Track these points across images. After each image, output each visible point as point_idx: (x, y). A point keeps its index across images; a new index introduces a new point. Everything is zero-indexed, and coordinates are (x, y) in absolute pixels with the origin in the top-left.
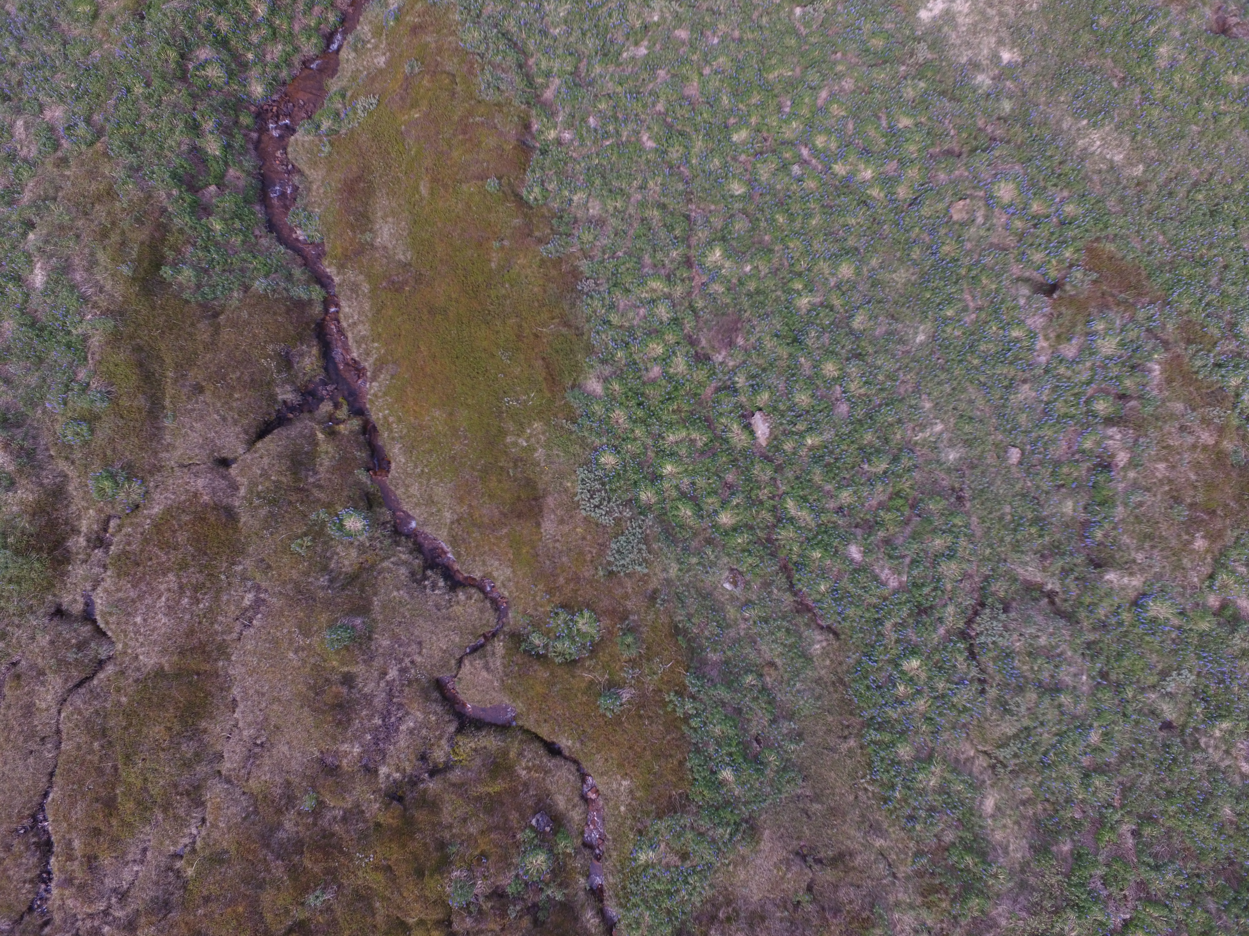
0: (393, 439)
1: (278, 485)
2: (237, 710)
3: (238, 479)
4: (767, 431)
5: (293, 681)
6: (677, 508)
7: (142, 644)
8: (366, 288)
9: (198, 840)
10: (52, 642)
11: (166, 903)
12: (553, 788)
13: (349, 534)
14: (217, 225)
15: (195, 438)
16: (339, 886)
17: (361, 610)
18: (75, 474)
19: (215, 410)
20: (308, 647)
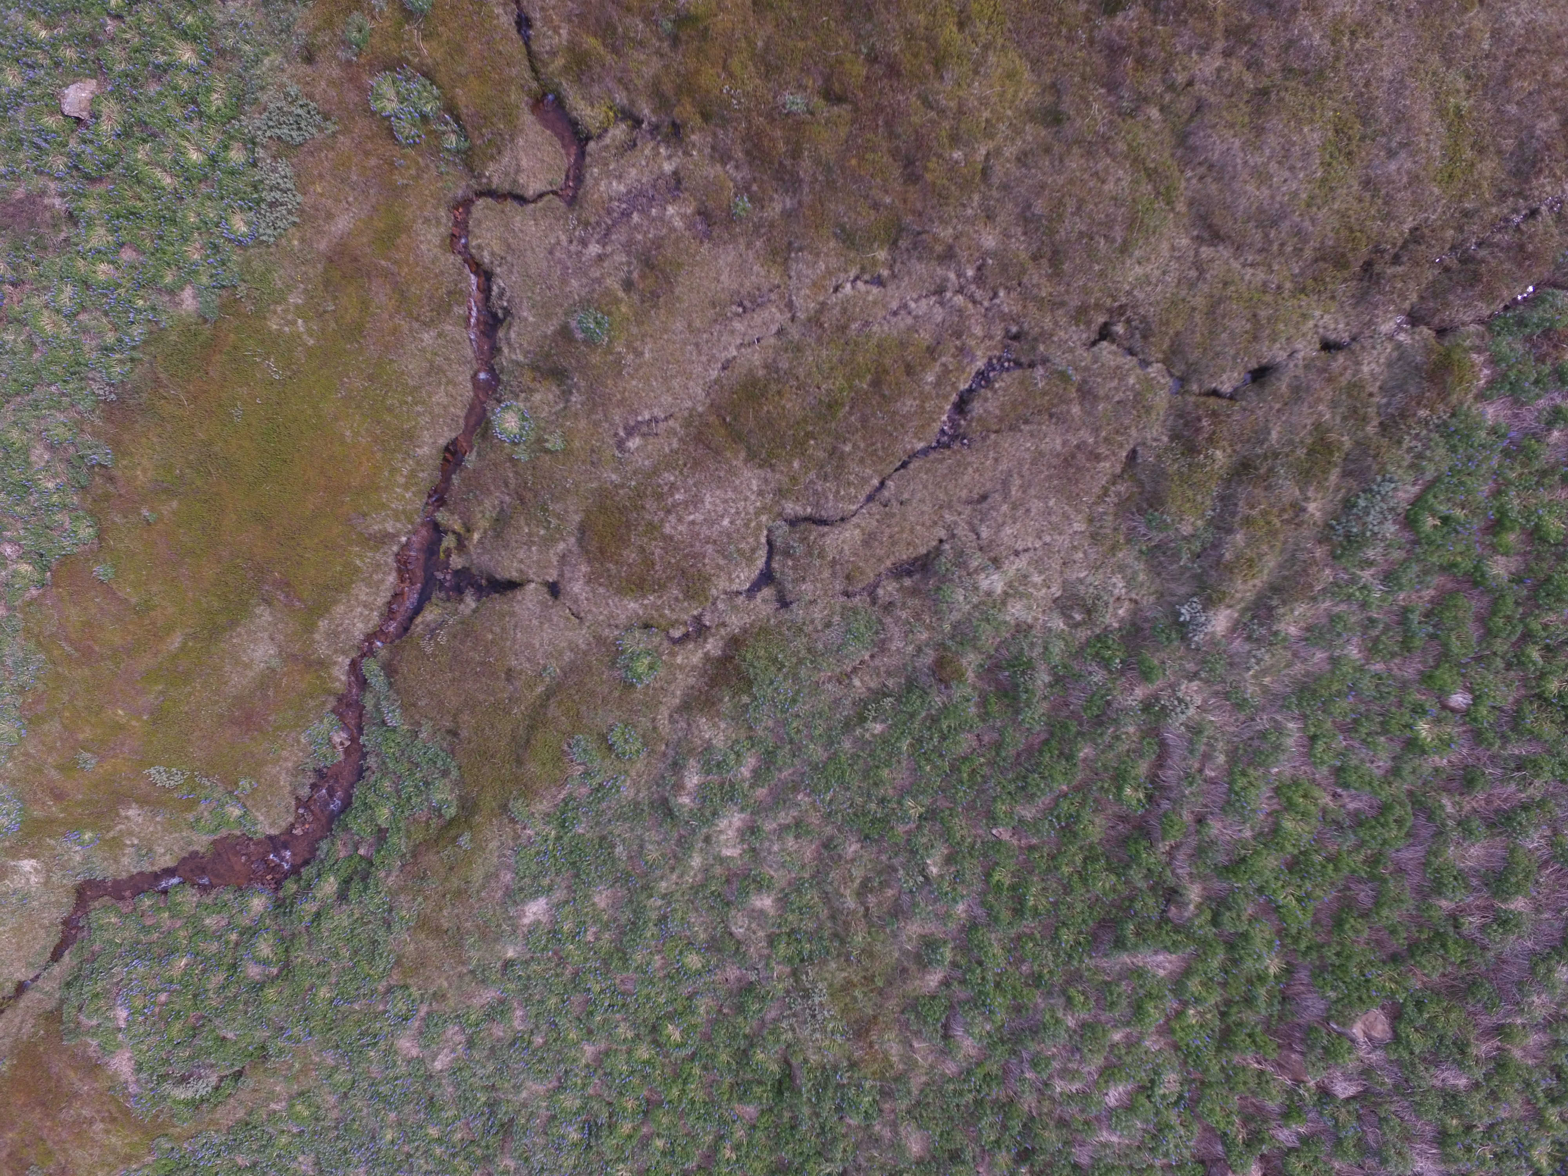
0: (419, 463)
1: (528, 521)
2: (730, 356)
3: (555, 563)
4: (75, 87)
7: (745, 500)
8: (322, 625)
9: (852, 275)
10: (804, 580)
11: (915, 245)
13: (524, 419)
14: (383, 815)
15: (547, 633)
16: (775, 97)
17: (565, 332)
18: (663, 708)
19: (514, 640)
20: (629, 345)
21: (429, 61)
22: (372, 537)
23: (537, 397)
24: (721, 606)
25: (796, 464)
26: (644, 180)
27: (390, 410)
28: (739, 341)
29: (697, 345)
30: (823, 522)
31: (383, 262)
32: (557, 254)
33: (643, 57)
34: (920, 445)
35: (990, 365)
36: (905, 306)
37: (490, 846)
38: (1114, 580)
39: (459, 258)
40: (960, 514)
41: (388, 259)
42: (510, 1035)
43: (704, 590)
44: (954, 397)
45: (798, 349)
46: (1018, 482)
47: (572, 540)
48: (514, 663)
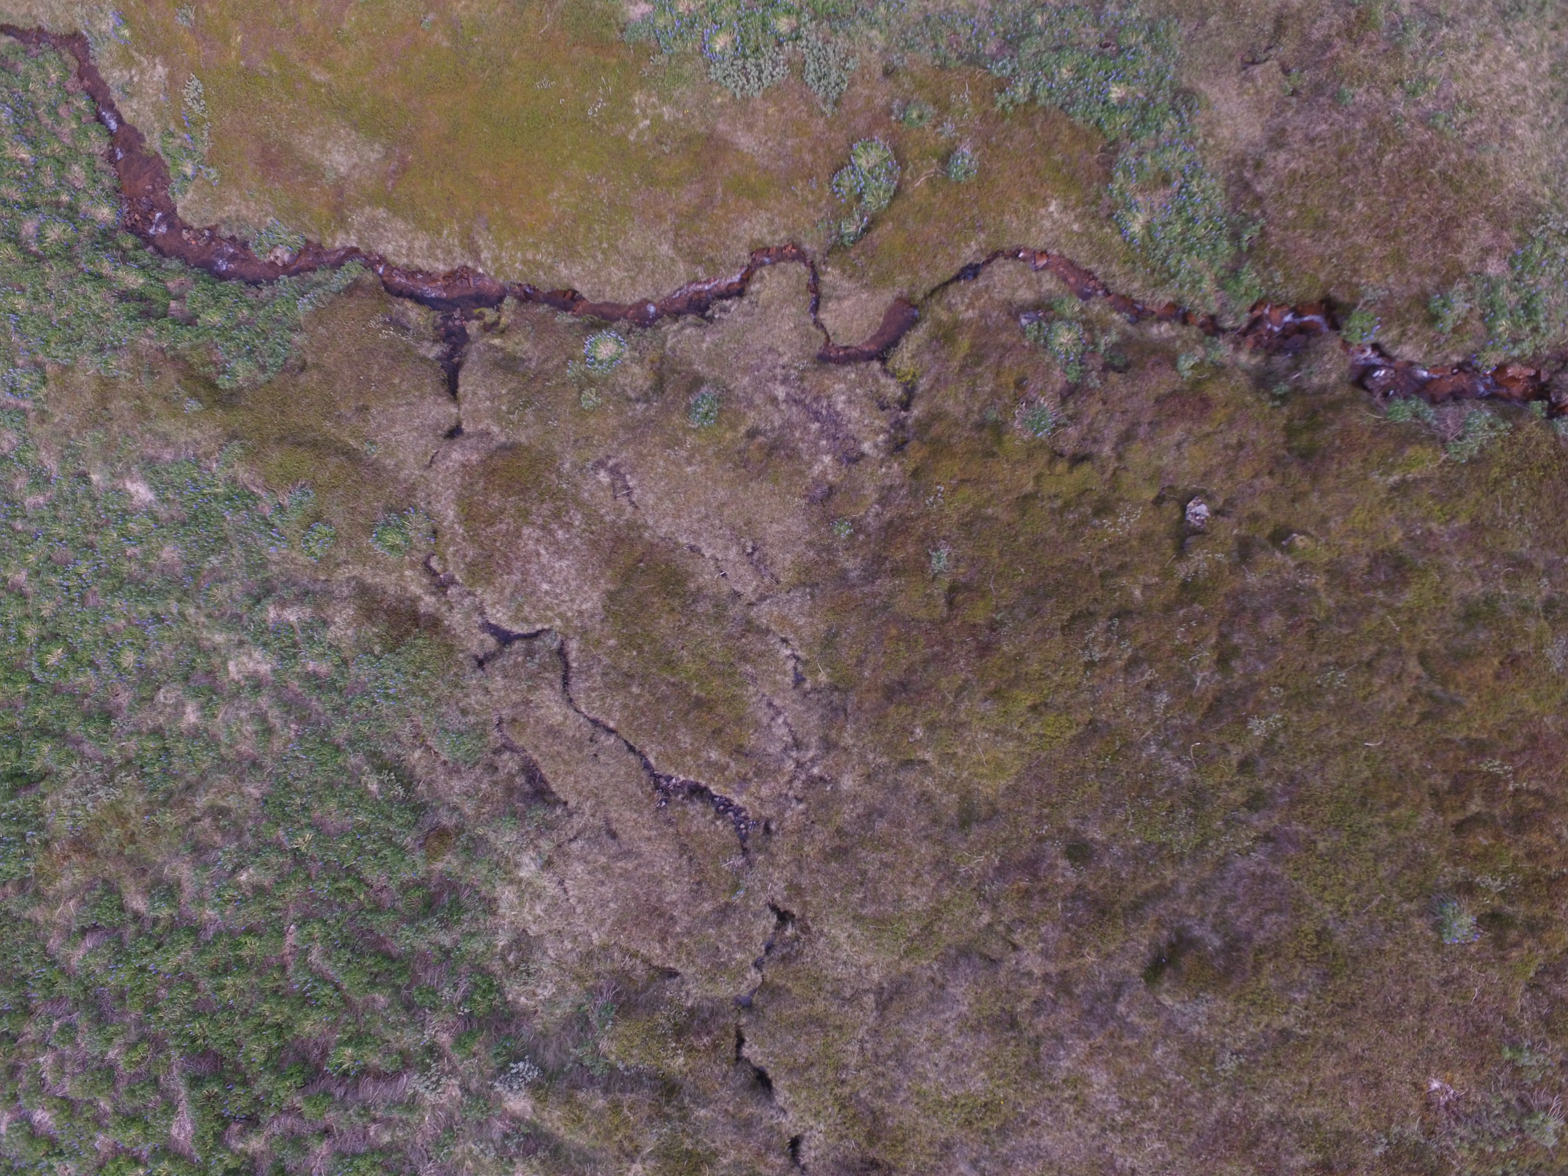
0: (551, 268)
1: (513, 391)
2: (703, 551)
3: (479, 427)
5: (715, 482)
7: (571, 599)
8: (381, 213)
9: (799, 653)
10: (506, 677)
11: (835, 710)
12: (1007, 294)
13: (613, 360)
14: (213, 317)
15: (408, 437)
16: (944, 538)
17: (696, 382)
18: (360, 567)
19: (396, 406)
20: (694, 450)
21: (910, 190)
22: (473, 241)
23: (636, 369)
24: (467, 601)
25: (612, 642)
26: (850, 426)
27: (590, 229)
28: (719, 556)
29: (707, 516)
30: (566, 681)
31: (720, 190)
32: (770, 357)
33: (962, 397)
34: (652, 761)
35: (738, 811)
36: (779, 713)
37: (195, 432)
38: (550, 986)
39: (747, 261)
40: (593, 815)
41: (725, 194)
42: (17, 496)
43: (478, 581)
44: (703, 783)
45: (718, 618)
46: (630, 866)
47: (503, 439)
48: (373, 411)
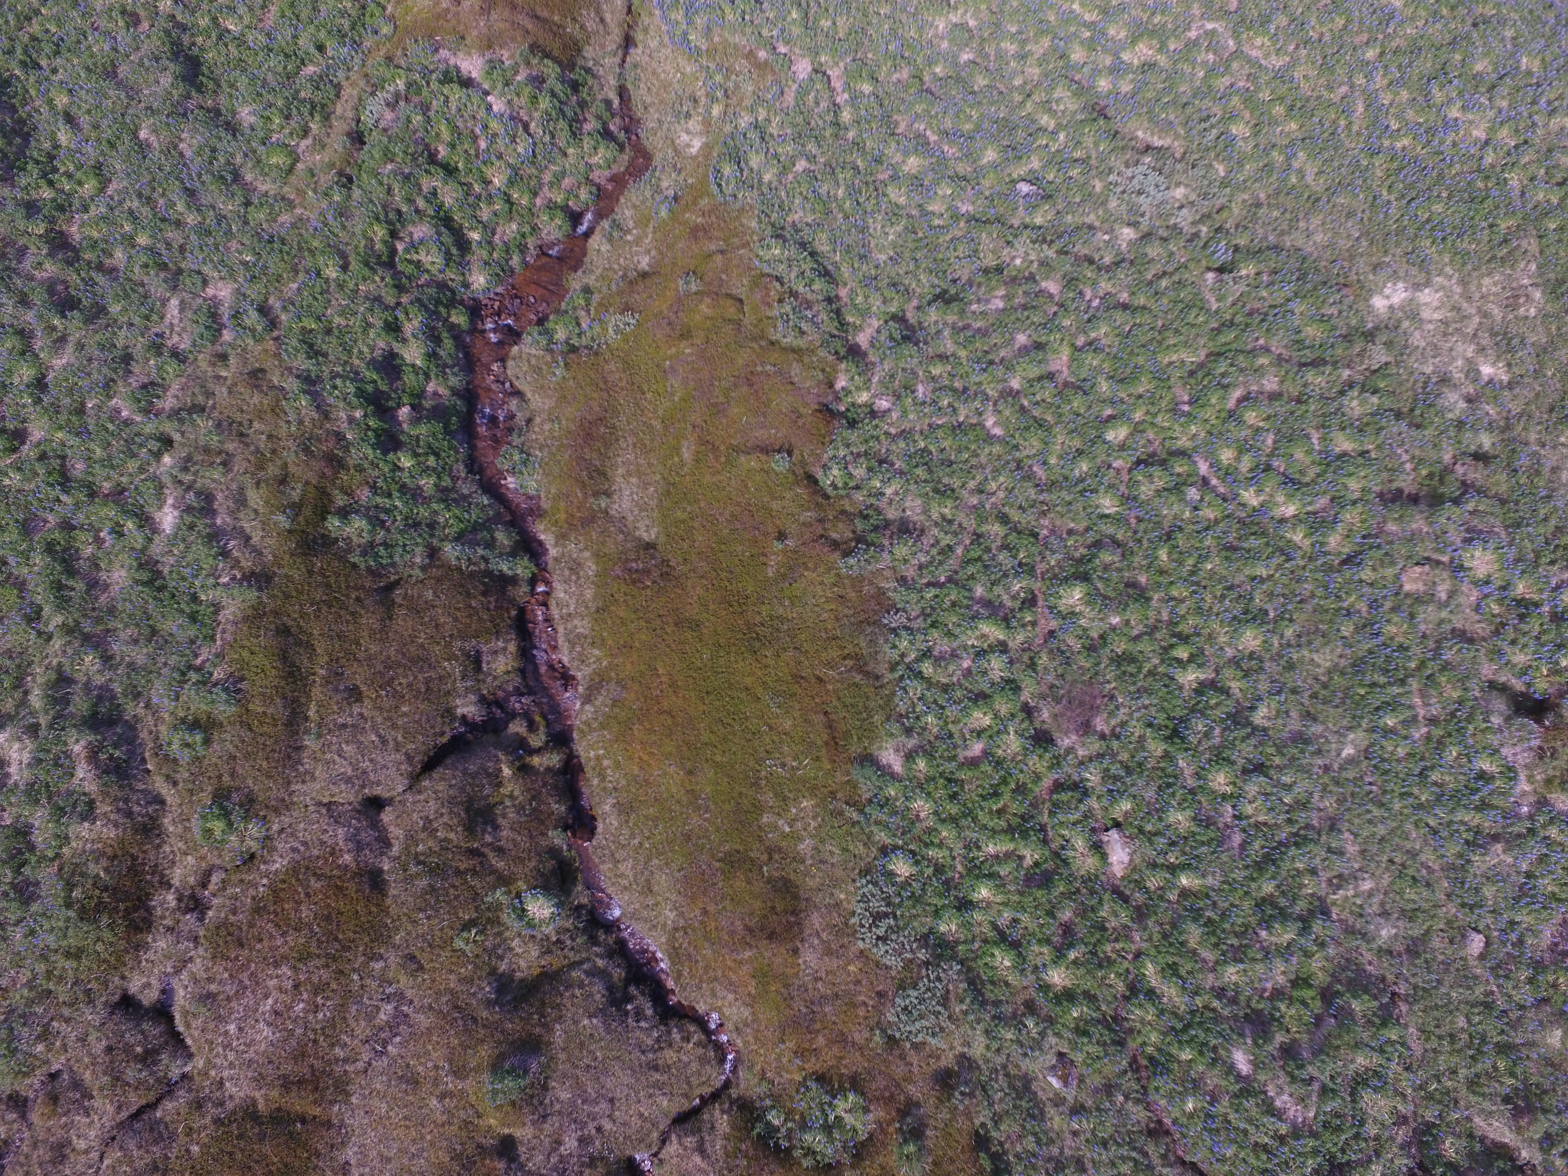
0: (604, 789)
1: (444, 845)
3: (391, 828)
4: (1126, 859)
5: (432, 1144)
6: (993, 955)
7: (231, 1063)
8: (591, 568)
10: (109, 1049)
13: (531, 925)
15: (343, 767)
17: (538, 1045)
18: (175, 802)
19: (374, 728)
20: (460, 1095)
22: (599, 686)
23: (534, 952)
24: (185, 944)
25: (195, 1149)
29: (389, 1160)
31: (749, 954)
32: (604, 1105)
41: (748, 961)
43: (212, 944)
47: (386, 868)
48: (356, 709)
